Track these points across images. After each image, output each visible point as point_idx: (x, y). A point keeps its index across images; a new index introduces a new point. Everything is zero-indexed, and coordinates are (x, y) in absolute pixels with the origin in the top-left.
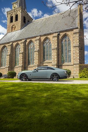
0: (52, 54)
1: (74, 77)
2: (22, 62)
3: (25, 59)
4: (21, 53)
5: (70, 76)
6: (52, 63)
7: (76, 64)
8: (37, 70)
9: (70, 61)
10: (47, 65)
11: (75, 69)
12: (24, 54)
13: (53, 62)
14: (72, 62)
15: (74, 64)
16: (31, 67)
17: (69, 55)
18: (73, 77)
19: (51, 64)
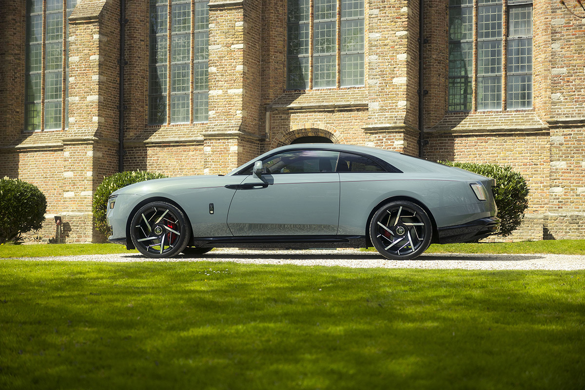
0: (367, 35)
1: (547, 235)
2: (95, 98)
3: (121, 74)
4: (88, 20)
5: (517, 223)
6: (363, 108)
7: (567, 125)
8: (259, 174)
9: (525, 98)
10: (321, 126)
11: (562, 165)
12: (113, 25)
13: (374, 106)
14: (537, 102)
15: (554, 125)
16: (178, 144)
17: (514, 47)
18: (545, 230)
19: (357, 121)
